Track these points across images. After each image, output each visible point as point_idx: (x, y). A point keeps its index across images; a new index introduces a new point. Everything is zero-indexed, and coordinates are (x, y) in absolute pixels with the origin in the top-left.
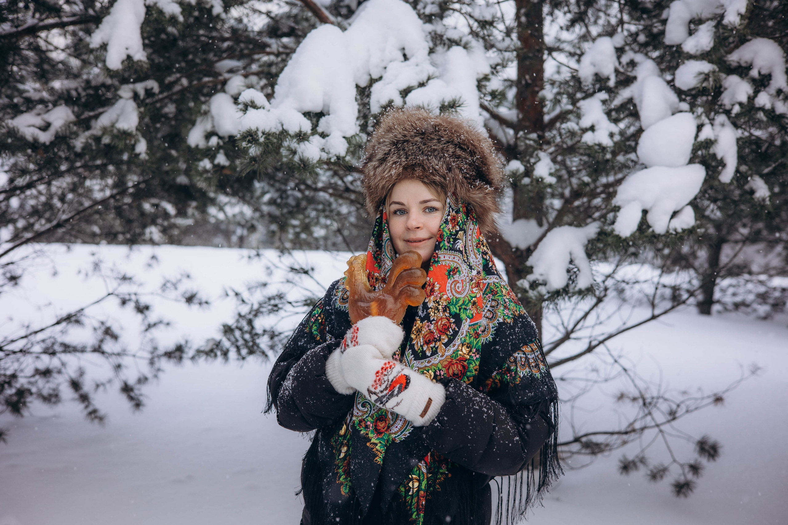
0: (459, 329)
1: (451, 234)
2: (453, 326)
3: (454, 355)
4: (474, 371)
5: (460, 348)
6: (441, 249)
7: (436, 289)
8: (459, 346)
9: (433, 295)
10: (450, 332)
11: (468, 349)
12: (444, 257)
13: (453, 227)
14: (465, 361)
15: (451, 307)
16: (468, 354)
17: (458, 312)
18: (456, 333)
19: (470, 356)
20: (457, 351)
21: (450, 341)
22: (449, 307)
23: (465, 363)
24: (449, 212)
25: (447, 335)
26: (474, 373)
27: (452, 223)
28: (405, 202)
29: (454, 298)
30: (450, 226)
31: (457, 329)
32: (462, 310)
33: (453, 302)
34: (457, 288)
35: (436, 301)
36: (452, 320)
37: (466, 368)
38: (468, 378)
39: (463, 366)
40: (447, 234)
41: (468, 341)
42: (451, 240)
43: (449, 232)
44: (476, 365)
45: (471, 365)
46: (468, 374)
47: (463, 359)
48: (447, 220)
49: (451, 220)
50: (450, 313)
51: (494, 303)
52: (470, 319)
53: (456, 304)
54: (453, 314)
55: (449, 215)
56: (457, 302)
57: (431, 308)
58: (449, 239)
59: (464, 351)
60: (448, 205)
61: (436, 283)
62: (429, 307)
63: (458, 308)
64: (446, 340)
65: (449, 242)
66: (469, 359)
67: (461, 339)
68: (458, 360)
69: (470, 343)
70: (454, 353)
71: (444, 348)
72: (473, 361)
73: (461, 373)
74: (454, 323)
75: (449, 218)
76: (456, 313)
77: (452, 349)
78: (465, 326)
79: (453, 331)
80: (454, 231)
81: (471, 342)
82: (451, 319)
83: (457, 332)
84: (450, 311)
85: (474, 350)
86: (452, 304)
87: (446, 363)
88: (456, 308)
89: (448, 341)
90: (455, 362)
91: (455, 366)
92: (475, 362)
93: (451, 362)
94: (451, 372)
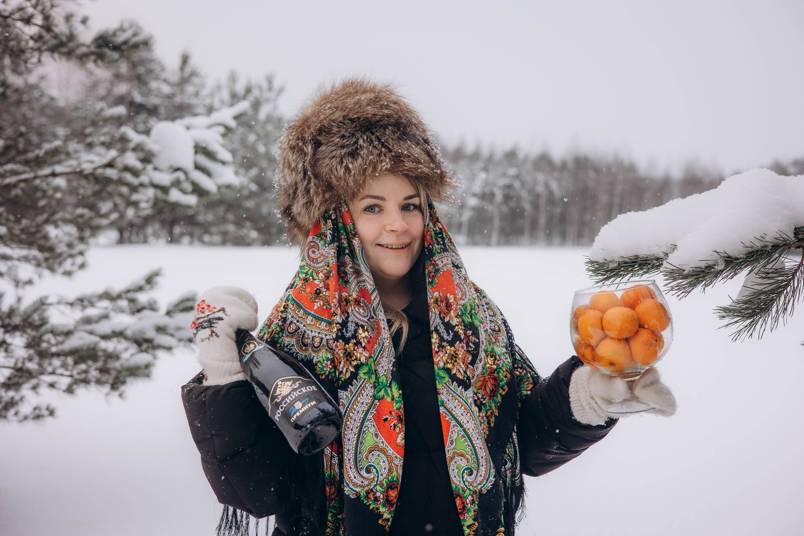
3: (485, 371)
9: (452, 309)
10: (471, 347)
11: (492, 359)
12: (442, 262)
17: (471, 320)
19: (497, 364)
21: (475, 357)
23: (495, 375)
25: (469, 352)
26: (505, 381)
29: (460, 306)
31: (477, 341)
32: (473, 317)
33: (462, 311)
37: (498, 379)
38: (502, 388)
39: (495, 379)
42: (440, 240)
44: (504, 371)
45: (500, 374)
46: (501, 383)
52: (482, 323)
53: (466, 313)
59: (490, 362)
61: (448, 295)
62: (454, 324)
64: (470, 359)
66: (497, 369)
69: (492, 351)
70: (483, 369)
74: (472, 335)
76: (470, 323)
84: (464, 323)
85: (498, 357)
86: (463, 314)
87: (479, 384)
88: (468, 317)
89: (472, 359)
90: (487, 378)
91: (489, 382)
92: (502, 369)
93: (485, 380)
94: (488, 391)
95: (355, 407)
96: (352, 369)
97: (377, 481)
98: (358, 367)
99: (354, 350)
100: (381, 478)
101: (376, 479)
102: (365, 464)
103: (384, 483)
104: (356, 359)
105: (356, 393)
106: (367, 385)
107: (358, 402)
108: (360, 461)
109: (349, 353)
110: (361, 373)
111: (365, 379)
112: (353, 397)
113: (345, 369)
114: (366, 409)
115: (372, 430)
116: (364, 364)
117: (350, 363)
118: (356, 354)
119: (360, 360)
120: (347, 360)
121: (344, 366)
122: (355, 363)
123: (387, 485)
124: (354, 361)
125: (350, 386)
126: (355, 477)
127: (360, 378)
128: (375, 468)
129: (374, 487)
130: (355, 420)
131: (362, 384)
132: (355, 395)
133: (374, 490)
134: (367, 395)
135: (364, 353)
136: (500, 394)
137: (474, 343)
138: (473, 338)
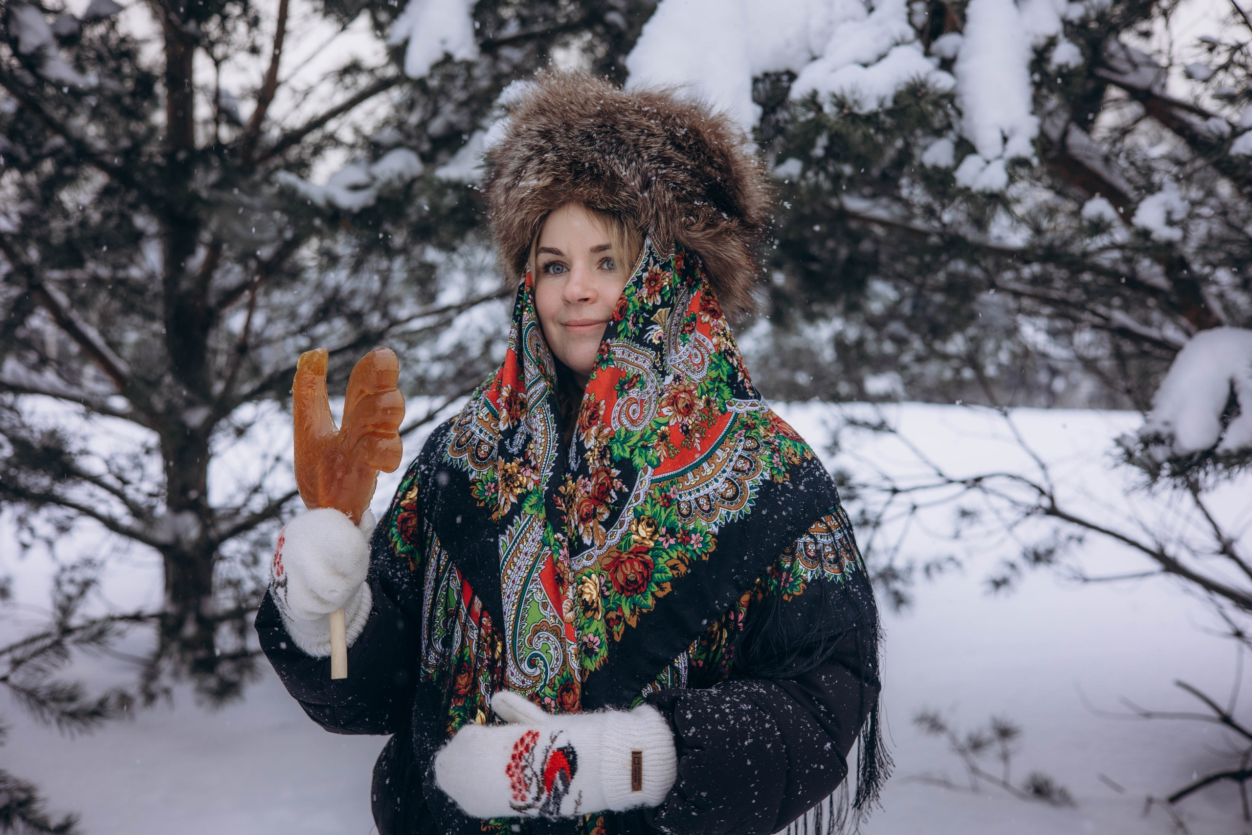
0: (631, 490)
1: (643, 309)
2: (618, 484)
3: (623, 543)
4: (668, 570)
5: (634, 527)
6: (617, 336)
8: (630, 523)
9: (596, 424)
10: (612, 498)
11: (649, 530)
13: (650, 295)
14: (647, 553)
15: (615, 447)
17: (627, 455)
18: (623, 498)
19: (656, 542)
20: (628, 534)
21: (615, 515)
22: (610, 448)
23: (648, 557)
24: (647, 264)
25: (607, 504)
26: (670, 574)
27: (650, 287)
28: (563, 248)
29: (623, 428)
30: (645, 292)
31: (627, 490)
32: (636, 452)
33: (620, 436)
34: (631, 412)
36: (615, 472)
37: (651, 566)
38: (658, 584)
39: (645, 564)
40: (635, 307)
41: (648, 513)
42: (641, 320)
43: (638, 304)
44: (671, 558)
45: (660, 560)
46: (657, 575)
47: (642, 550)
48: (640, 278)
49: (649, 280)
50: (612, 460)
51: (750, 444)
52: (654, 467)
53: (624, 442)
54: (618, 459)
55: (644, 270)
56: (627, 439)
57: (590, 450)
58: (637, 317)
59: (643, 533)
60: (646, 250)
61: (603, 402)
62: (588, 447)
63: (628, 449)
64: (606, 516)
65: (635, 324)
66: (654, 549)
67: (635, 510)
68: (631, 553)
69: (653, 517)
70: (622, 539)
71: (604, 530)
72: (664, 550)
73: (643, 576)
74: (618, 477)
75: (646, 275)
76: (623, 459)
77: (619, 531)
78: (644, 483)
79: (617, 493)
80: (650, 304)
81: (655, 514)
82: (613, 471)
83: (628, 495)
84: (611, 454)
85: (663, 530)
86: (617, 441)
87: (608, 561)
88: (624, 450)
89: (610, 517)
90: (626, 557)
91: (628, 565)
92: (667, 553)
93: (619, 557)
94: (620, 578)
95: (515, 559)
96: (513, 499)
97: (545, 680)
98: (522, 498)
99: (519, 472)
100: (551, 674)
101: (543, 676)
102: (527, 653)
103: (556, 682)
104: (520, 486)
105: (518, 538)
106: (534, 524)
107: (520, 553)
108: (520, 648)
109: (511, 476)
110: (526, 508)
111: (531, 516)
112: (514, 544)
113: (503, 499)
114: (531, 563)
115: (538, 597)
116: (531, 493)
117: (511, 491)
118: (521, 479)
119: (526, 488)
120: (507, 485)
121: (502, 496)
122: (518, 491)
123: (561, 685)
124: (517, 488)
125: (509, 527)
126: (512, 674)
127: (525, 514)
128: (542, 659)
129: (540, 690)
130: (514, 582)
131: (527, 523)
132: (516, 541)
133: (541, 694)
134: (533, 541)
135: (533, 476)
136: (653, 594)
137: (619, 493)
138: (619, 483)
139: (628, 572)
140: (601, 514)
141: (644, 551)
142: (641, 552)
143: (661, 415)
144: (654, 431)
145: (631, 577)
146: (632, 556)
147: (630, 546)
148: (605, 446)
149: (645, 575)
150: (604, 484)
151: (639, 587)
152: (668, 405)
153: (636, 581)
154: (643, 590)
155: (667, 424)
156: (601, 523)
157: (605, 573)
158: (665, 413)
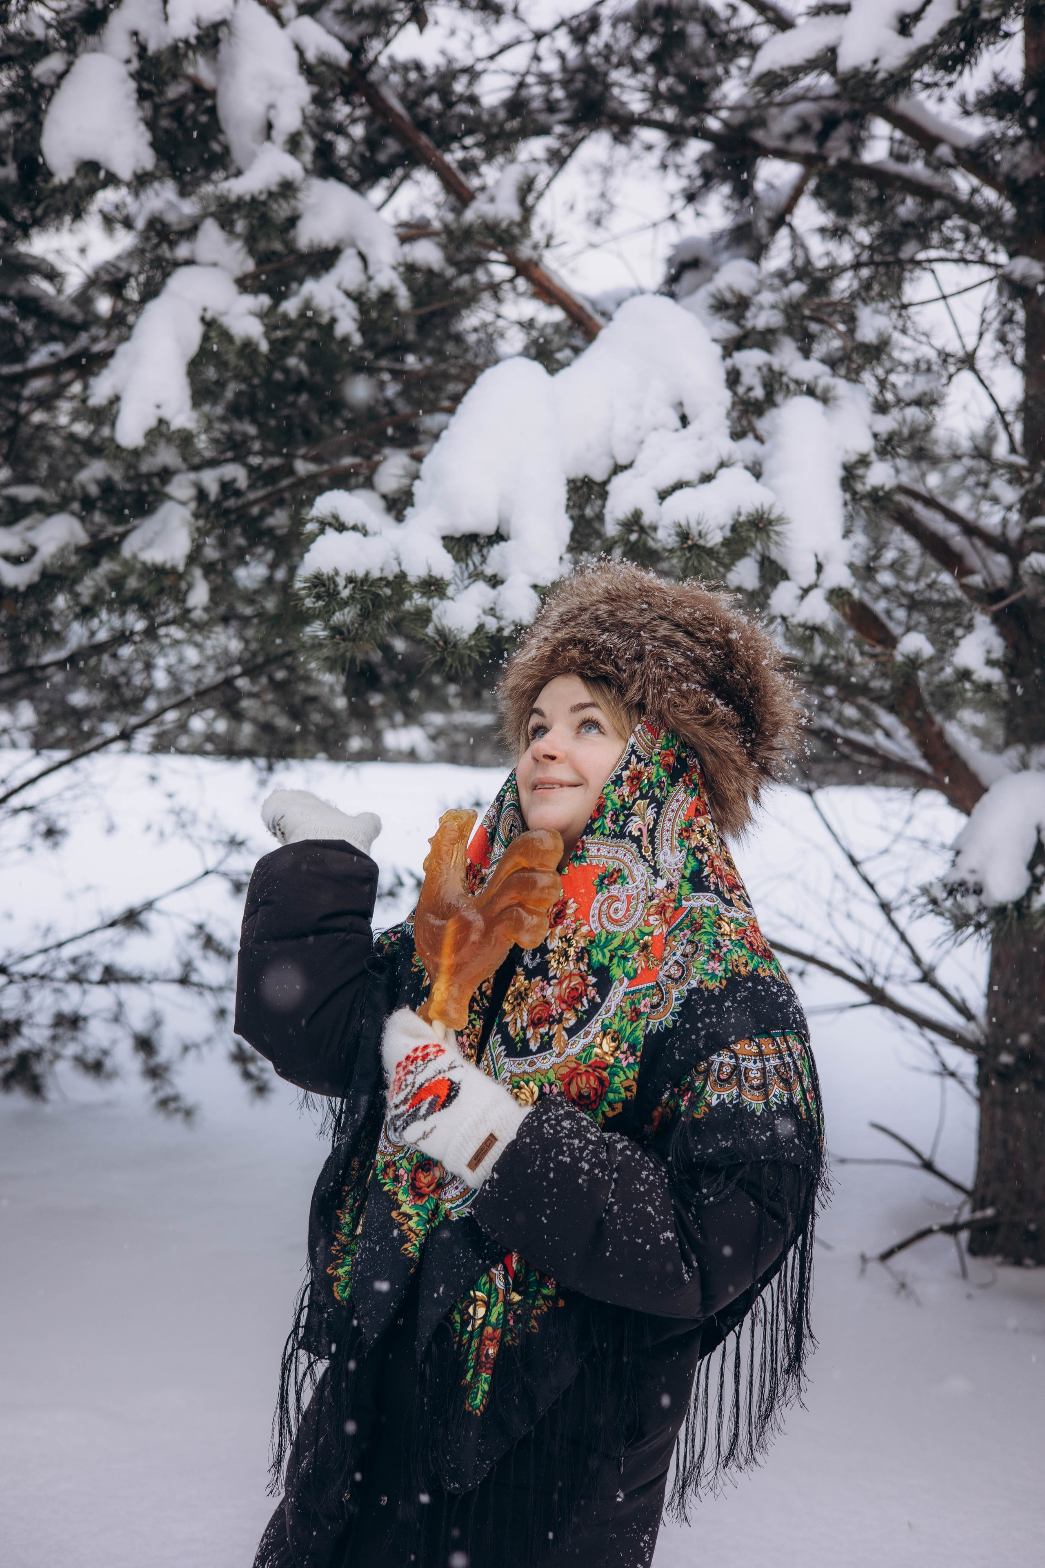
0: (603, 1000)
1: (623, 806)
2: (592, 992)
3: (584, 1055)
4: (622, 1090)
5: (598, 1040)
6: (595, 833)
7: (569, 911)
8: (596, 1035)
9: (562, 923)
10: (582, 1005)
11: (613, 1044)
12: (599, 850)
13: (631, 794)
14: (605, 1069)
15: (594, 952)
16: (612, 1055)
17: (606, 962)
18: (594, 1008)
19: (616, 1058)
20: (591, 1046)
21: (581, 1024)
22: (589, 952)
23: (605, 1074)
25: (576, 1011)
26: (623, 1095)
27: (631, 786)
28: (546, 709)
29: (604, 932)
30: (624, 790)
31: (599, 1000)
32: (615, 960)
33: (600, 941)
35: (565, 937)
36: (592, 980)
37: (606, 1084)
38: (610, 1104)
39: (601, 1080)
40: (614, 804)
41: (615, 1027)
42: (621, 817)
43: (619, 802)
44: (627, 1078)
45: (616, 1078)
46: (611, 1096)
47: (601, 1065)
48: (619, 777)
49: (631, 779)
50: (589, 965)
52: (630, 979)
53: (605, 946)
54: (596, 966)
55: (626, 768)
56: (608, 942)
57: (553, 951)
58: (616, 814)
59: (606, 1048)
61: (571, 900)
62: (550, 948)
63: (608, 955)
64: (572, 1022)
65: (615, 821)
66: (613, 1066)
67: (603, 1021)
68: (590, 1066)
69: (620, 1031)
70: (584, 1050)
71: (567, 1037)
72: (622, 1069)
73: (596, 1094)
74: (593, 985)
75: (627, 773)
76: (602, 965)
77: (582, 1041)
78: (618, 994)
79: (589, 1002)
80: (631, 801)
81: (622, 1028)
82: (590, 978)
83: (599, 1006)
84: (590, 959)
85: (624, 1046)
86: (597, 946)
87: (564, 1071)
88: (604, 955)
89: (575, 1024)
90: (584, 1069)
91: (584, 1078)
92: (625, 1073)
93: (575, 1069)
94: (573, 1090)
136: (603, 1113)
137: (591, 1001)
138: (594, 992)
139: (583, 1086)
140: (567, 1020)
141: (603, 1066)
142: (599, 1067)
143: (647, 923)
144: (636, 941)
145: (585, 1091)
146: (590, 1070)
147: (590, 1058)
148: (583, 948)
149: (599, 1092)
150: (577, 989)
151: (591, 1103)
152: (656, 913)
153: (589, 1097)
154: (594, 1106)
155: (650, 934)
156: (565, 1029)
157: (559, 1083)
158: (651, 922)
